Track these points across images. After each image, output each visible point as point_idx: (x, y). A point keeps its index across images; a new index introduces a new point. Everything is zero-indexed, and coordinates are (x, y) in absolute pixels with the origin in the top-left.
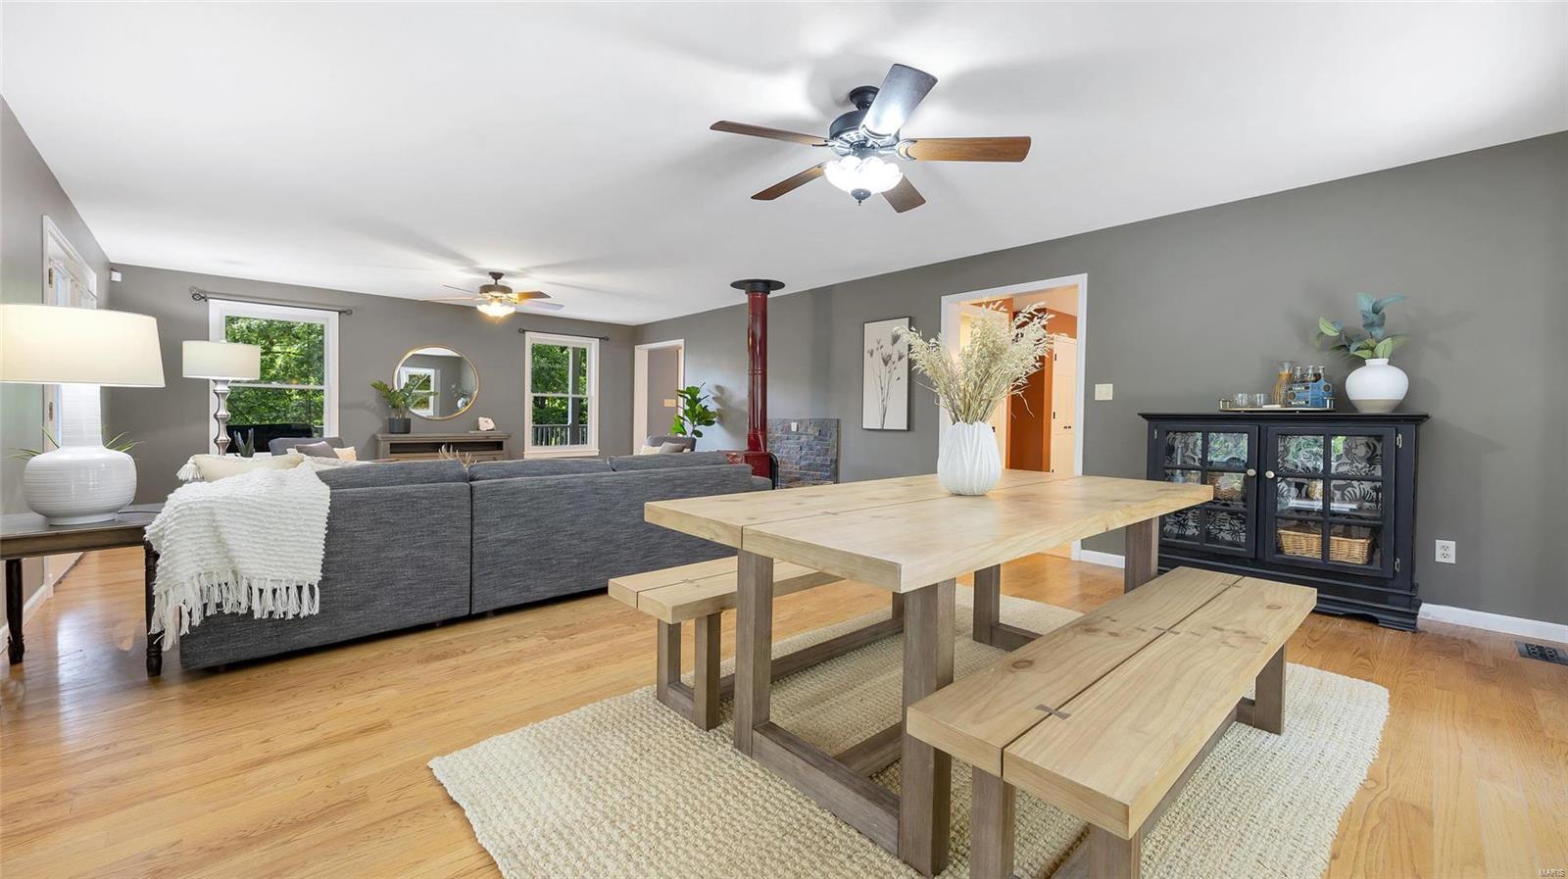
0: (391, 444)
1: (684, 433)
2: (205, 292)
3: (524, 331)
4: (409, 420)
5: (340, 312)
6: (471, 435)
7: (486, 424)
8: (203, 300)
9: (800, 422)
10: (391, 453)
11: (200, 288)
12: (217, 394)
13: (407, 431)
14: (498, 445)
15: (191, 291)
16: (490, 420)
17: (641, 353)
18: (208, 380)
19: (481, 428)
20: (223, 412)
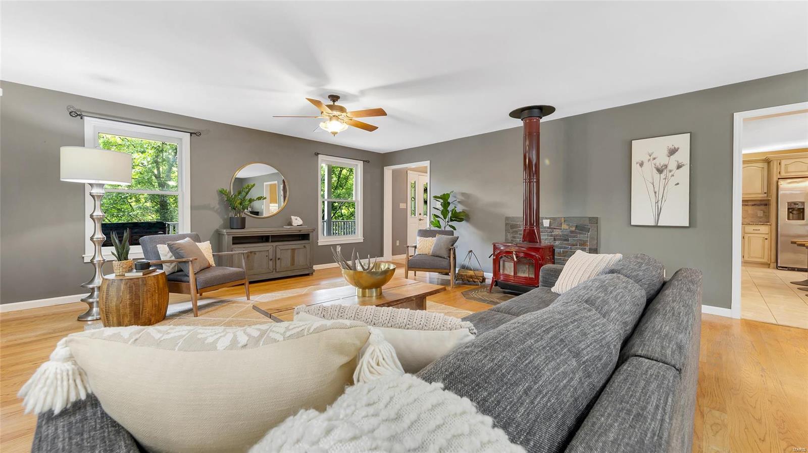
0: (233, 237)
1: (440, 227)
2: (80, 111)
3: (318, 154)
4: (245, 218)
5: (191, 134)
6: (286, 230)
7: (297, 221)
8: (79, 117)
9: (553, 220)
10: (233, 244)
11: (77, 108)
12: (93, 196)
13: (243, 227)
14: (304, 237)
15: (68, 109)
16: (298, 218)
17: (388, 171)
18: (84, 184)
19: (293, 224)
20: (98, 213)
